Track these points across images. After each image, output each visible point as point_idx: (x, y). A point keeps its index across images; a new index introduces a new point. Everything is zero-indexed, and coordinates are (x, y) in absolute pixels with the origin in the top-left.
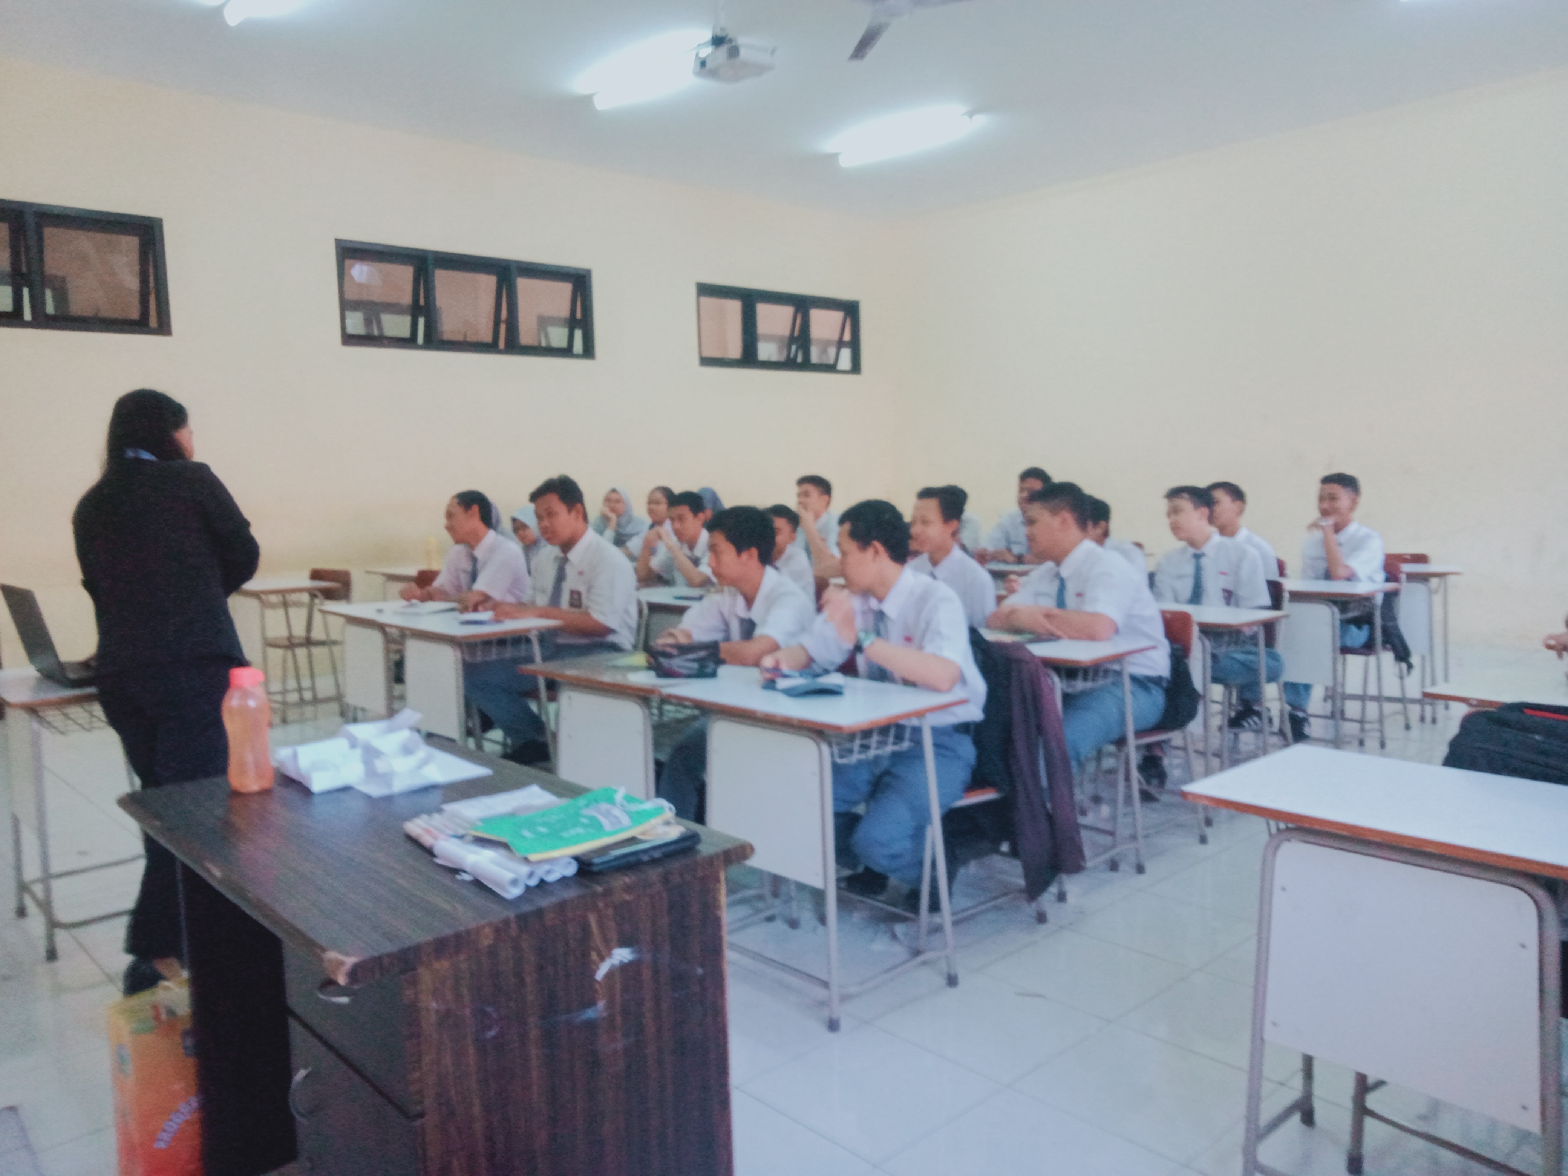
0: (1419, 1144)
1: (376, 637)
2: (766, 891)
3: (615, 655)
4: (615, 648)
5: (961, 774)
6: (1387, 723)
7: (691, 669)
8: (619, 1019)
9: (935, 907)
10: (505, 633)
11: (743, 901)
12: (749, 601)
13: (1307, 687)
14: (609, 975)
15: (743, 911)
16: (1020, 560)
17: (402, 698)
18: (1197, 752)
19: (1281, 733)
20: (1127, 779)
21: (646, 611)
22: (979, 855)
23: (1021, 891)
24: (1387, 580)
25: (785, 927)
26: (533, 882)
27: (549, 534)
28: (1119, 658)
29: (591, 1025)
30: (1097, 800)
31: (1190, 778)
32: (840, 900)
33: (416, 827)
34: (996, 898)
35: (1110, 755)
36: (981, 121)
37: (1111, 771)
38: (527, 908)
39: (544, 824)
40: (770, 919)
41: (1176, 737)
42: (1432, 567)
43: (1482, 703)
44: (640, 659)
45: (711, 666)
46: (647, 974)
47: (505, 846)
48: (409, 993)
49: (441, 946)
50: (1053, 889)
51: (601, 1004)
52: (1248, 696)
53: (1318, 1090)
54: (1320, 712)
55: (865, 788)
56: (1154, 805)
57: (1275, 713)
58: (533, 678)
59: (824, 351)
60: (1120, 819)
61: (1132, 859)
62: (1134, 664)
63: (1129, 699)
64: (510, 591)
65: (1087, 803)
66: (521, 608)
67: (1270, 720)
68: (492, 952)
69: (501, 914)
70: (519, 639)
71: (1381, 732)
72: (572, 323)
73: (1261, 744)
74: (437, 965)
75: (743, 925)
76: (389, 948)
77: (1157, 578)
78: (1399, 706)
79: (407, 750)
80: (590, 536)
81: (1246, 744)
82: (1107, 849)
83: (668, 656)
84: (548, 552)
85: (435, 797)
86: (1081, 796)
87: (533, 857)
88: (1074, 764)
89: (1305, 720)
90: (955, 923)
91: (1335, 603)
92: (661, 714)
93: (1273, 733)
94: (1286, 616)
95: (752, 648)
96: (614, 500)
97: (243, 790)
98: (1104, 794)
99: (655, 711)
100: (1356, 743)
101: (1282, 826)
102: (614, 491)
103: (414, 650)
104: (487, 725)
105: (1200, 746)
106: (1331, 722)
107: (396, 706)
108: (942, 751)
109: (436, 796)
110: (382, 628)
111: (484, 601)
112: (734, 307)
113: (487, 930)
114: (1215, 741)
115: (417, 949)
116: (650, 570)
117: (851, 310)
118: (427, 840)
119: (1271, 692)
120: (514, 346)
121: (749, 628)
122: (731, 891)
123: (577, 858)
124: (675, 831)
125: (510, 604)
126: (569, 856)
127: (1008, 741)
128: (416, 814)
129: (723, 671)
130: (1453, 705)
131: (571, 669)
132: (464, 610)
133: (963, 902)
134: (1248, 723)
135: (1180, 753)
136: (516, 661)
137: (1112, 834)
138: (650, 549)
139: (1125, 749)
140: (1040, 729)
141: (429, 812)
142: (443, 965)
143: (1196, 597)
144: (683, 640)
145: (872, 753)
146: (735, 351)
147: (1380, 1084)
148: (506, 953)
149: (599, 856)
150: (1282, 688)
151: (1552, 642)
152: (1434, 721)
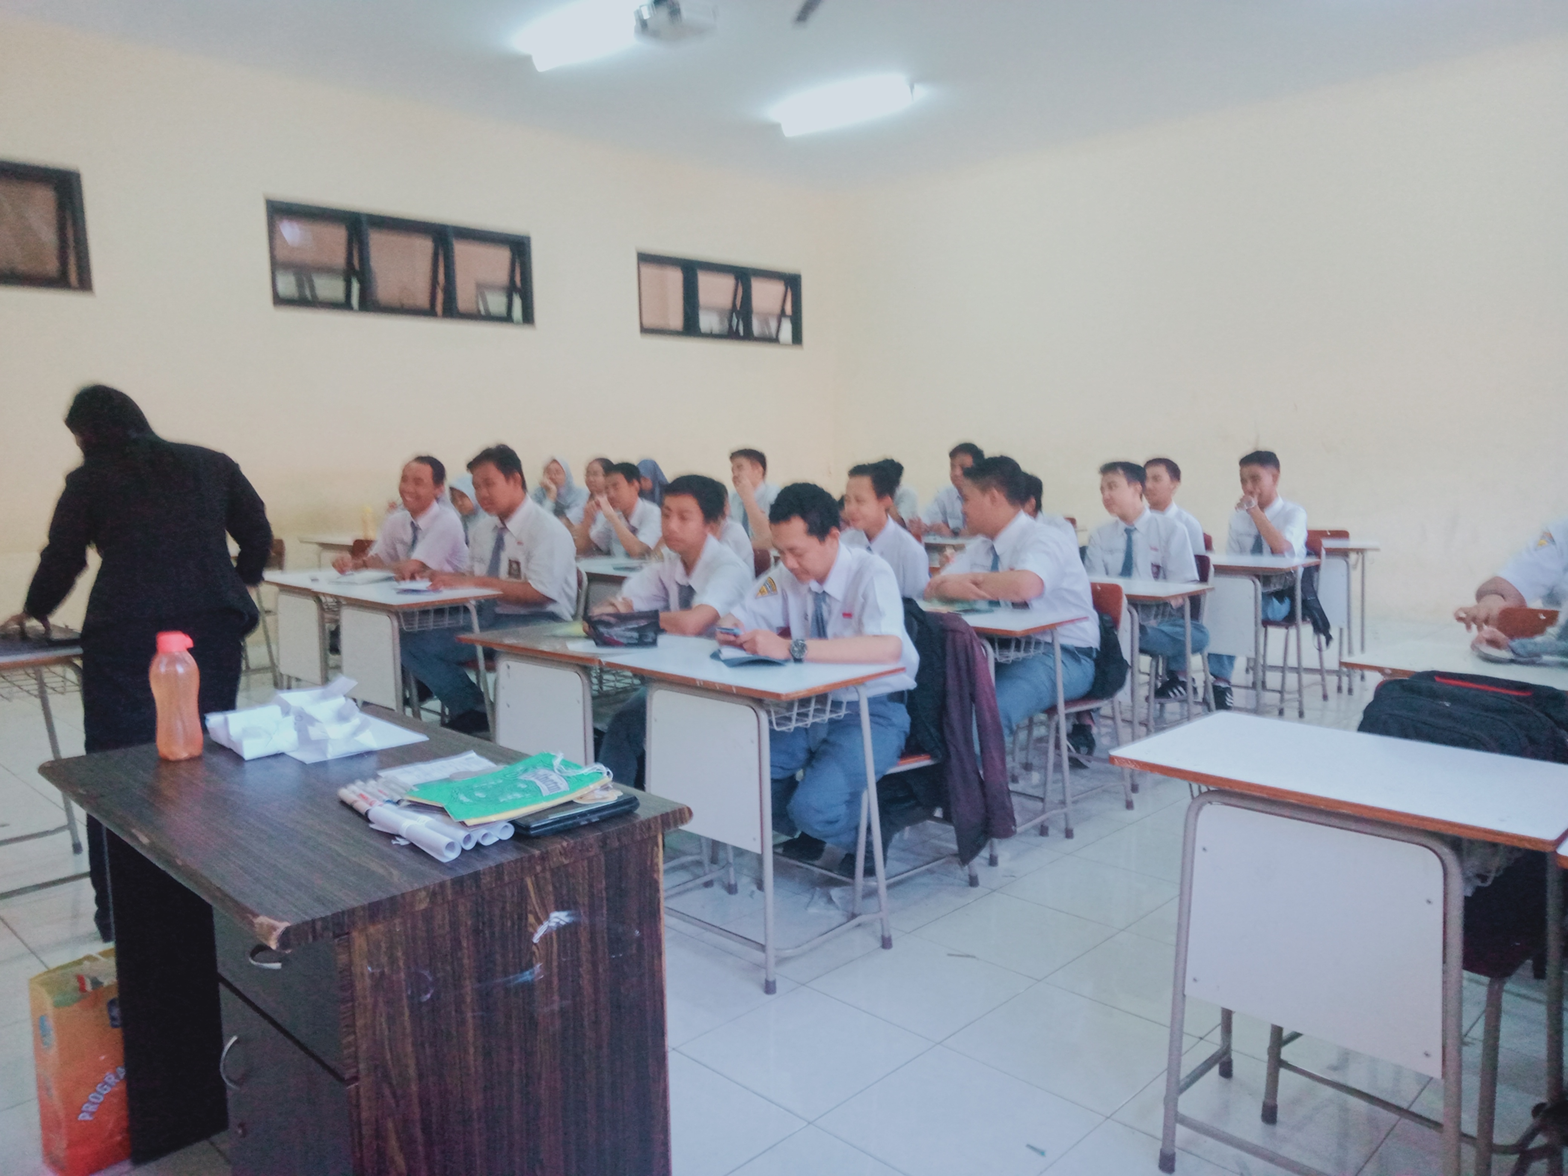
0: (1329, 1092)
1: (311, 606)
2: (706, 859)
3: (556, 624)
4: (554, 617)
5: (896, 740)
6: (1305, 692)
7: (631, 638)
8: (555, 981)
9: (870, 871)
10: (444, 602)
11: (683, 867)
12: (688, 567)
13: (1231, 658)
14: (546, 938)
15: (682, 877)
16: (955, 533)
17: (338, 668)
18: (1123, 720)
19: (1205, 702)
20: (1057, 746)
21: (585, 579)
22: (912, 822)
23: (955, 855)
24: (1309, 554)
25: (724, 892)
26: (469, 846)
27: (488, 504)
28: (1051, 628)
29: (529, 987)
30: (1028, 767)
31: (1118, 742)
32: (776, 865)
33: (349, 793)
34: (928, 863)
35: (1042, 723)
36: (922, 92)
37: (1041, 740)
38: (463, 872)
39: (482, 789)
40: (708, 884)
41: (1104, 706)
42: (1352, 543)
43: (1395, 671)
44: (578, 628)
45: (651, 635)
46: (584, 938)
47: (442, 810)
48: (343, 958)
49: (374, 911)
50: (985, 853)
51: (538, 967)
52: (1174, 667)
53: (1235, 1045)
54: (1243, 683)
55: (802, 756)
56: (1084, 772)
57: (1199, 684)
58: (471, 647)
59: (765, 322)
60: (1050, 787)
61: (1063, 825)
62: (1064, 636)
63: (1059, 666)
64: (449, 562)
65: (1018, 771)
66: (459, 577)
67: (1195, 690)
68: (428, 916)
69: (436, 877)
70: (457, 609)
71: (1301, 703)
72: (511, 290)
73: (1186, 713)
74: (372, 930)
75: (682, 891)
76: (320, 912)
77: (1088, 552)
78: (1318, 677)
79: (342, 717)
80: (529, 505)
81: (1172, 713)
82: (1036, 815)
83: (608, 625)
84: (486, 522)
85: (370, 763)
86: (1012, 764)
87: (469, 822)
88: (1006, 732)
89: (1228, 690)
90: (889, 887)
91: (1258, 577)
92: (601, 682)
93: (1196, 703)
94: (1212, 589)
95: (693, 619)
96: (553, 470)
97: (171, 758)
98: (1035, 762)
99: (595, 681)
100: (1277, 712)
101: (1204, 789)
102: (555, 461)
103: (349, 618)
104: (425, 694)
105: (1128, 716)
106: (1252, 692)
107: (330, 673)
108: (877, 719)
109: (372, 762)
110: (316, 596)
111: (421, 571)
112: (675, 277)
113: (423, 894)
114: (1142, 711)
115: (352, 912)
116: (589, 541)
117: (792, 283)
118: (362, 806)
119: (1196, 663)
120: (451, 311)
121: (687, 595)
122: (667, 859)
123: (513, 822)
124: (613, 796)
125: (449, 574)
126: (506, 820)
127: (942, 710)
128: (351, 780)
129: (662, 639)
130: (1368, 674)
131: (510, 638)
132: (401, 577)
133: (896, 866)
134: (1174, 693)
135: (1109, 722)
136: (452, 631)
137: (1042, 800)
138: (589, 517)
139: (1056, 717)
140: (973, 698)
141: (365, 779)
142: (376, 930)
143: (1127, 569)
144: (623, 610)
145: (810, 721)
146: (676, 321)
147: (1295, 1036)
148: (441, 917)
149: (538, 820)
150: (1206, 659)
151: (1463, 615)
152: (1350, 691)
